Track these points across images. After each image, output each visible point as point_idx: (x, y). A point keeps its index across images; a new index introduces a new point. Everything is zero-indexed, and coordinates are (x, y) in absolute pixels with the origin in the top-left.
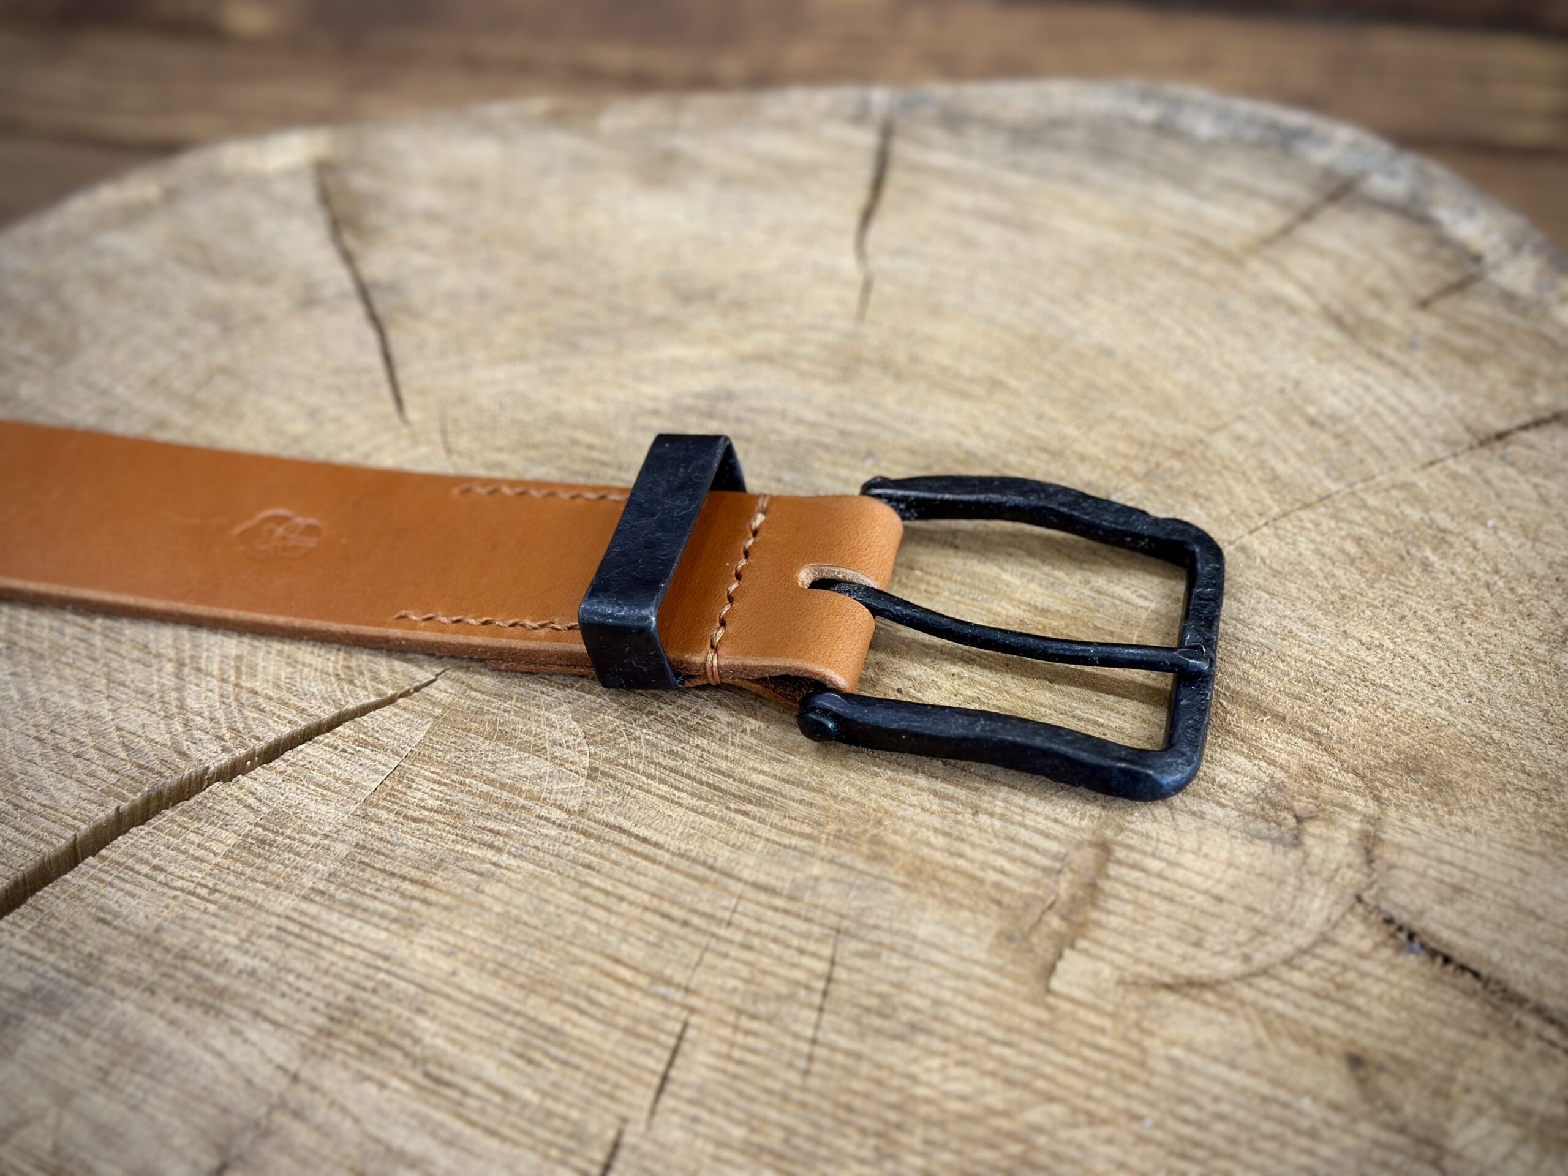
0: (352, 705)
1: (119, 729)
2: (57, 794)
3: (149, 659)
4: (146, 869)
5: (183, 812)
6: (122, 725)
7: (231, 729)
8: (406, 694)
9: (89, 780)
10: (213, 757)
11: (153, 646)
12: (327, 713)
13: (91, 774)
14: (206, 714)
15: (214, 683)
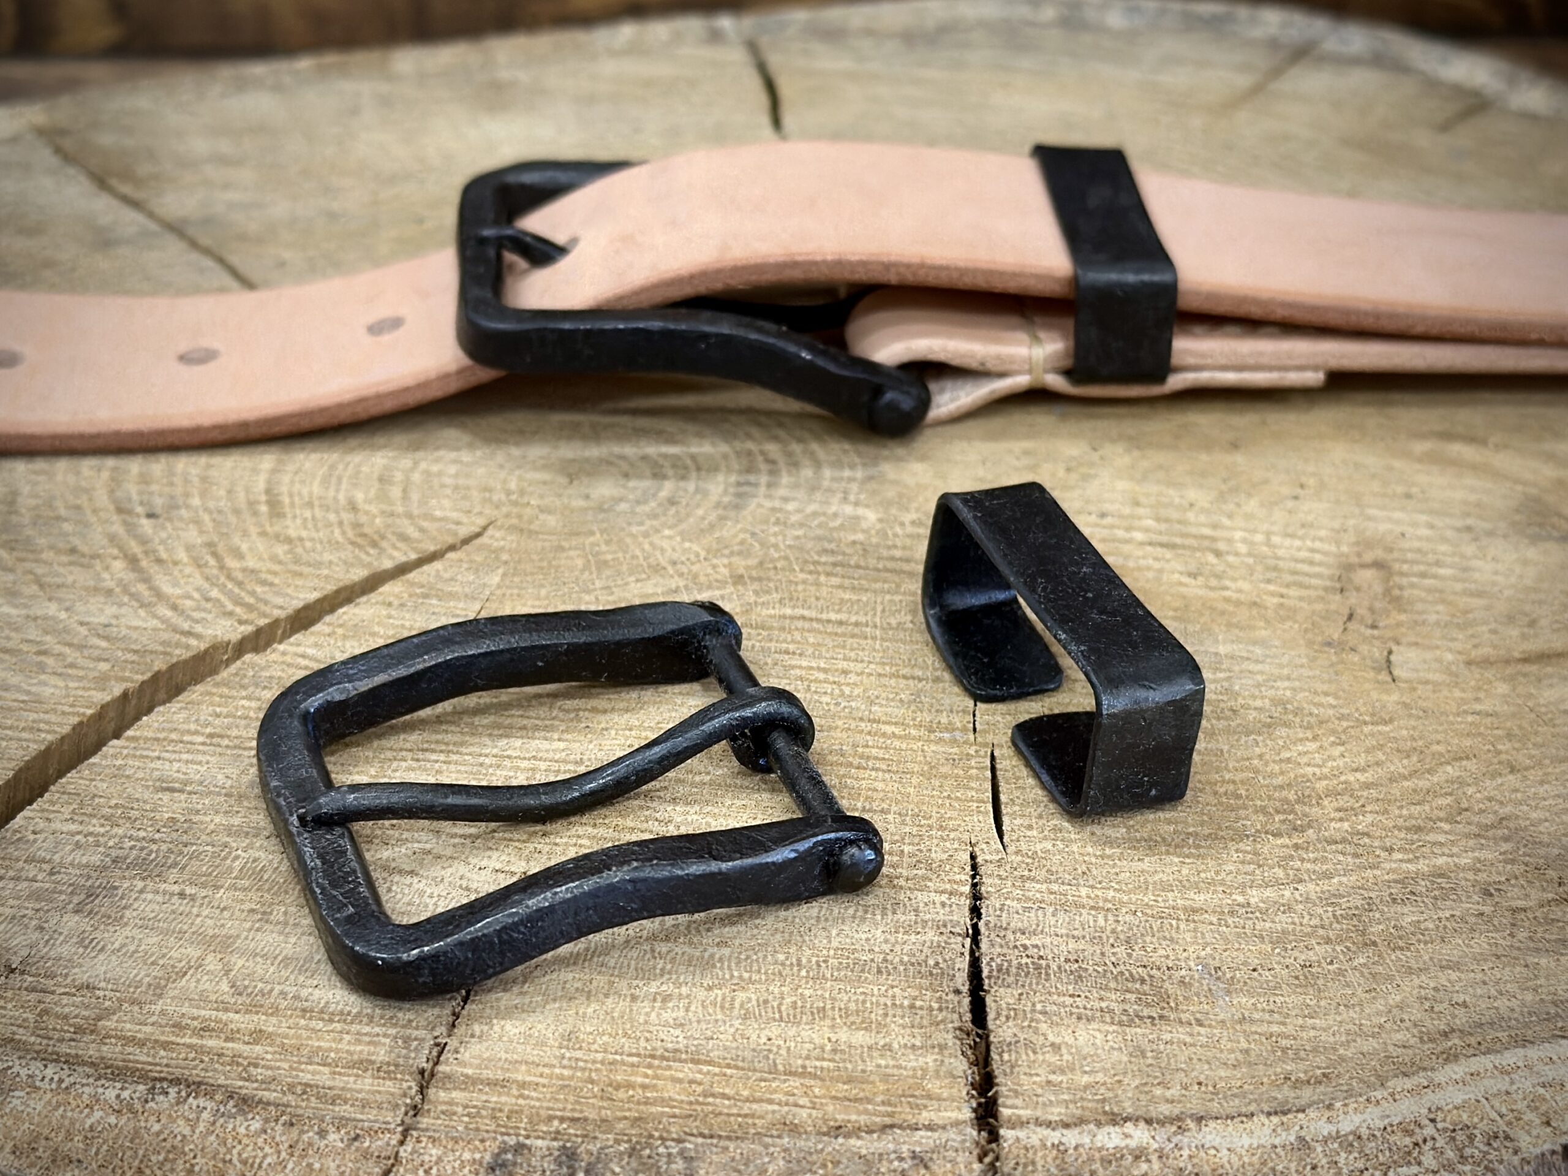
0: (388, 564)
1: (82, 624)
2: (34, 689)
3: (85, 561)
4: (200, 739)
5: (217, 685)
6: (87, 619)
7: (238, 602)
8: (452, 548)
9: (70, 671)
10: (228, 631)
11: (85, 549)
12: (358, 574)
13: (72, 666)
14: (196, 595)
15: (188, 570)
